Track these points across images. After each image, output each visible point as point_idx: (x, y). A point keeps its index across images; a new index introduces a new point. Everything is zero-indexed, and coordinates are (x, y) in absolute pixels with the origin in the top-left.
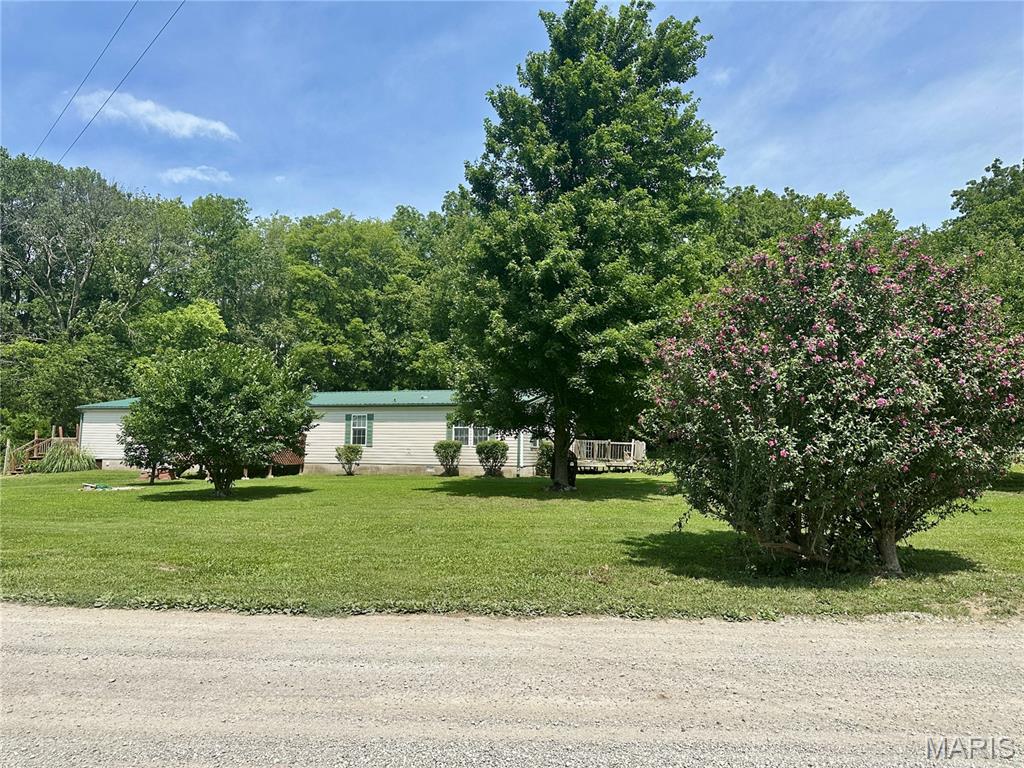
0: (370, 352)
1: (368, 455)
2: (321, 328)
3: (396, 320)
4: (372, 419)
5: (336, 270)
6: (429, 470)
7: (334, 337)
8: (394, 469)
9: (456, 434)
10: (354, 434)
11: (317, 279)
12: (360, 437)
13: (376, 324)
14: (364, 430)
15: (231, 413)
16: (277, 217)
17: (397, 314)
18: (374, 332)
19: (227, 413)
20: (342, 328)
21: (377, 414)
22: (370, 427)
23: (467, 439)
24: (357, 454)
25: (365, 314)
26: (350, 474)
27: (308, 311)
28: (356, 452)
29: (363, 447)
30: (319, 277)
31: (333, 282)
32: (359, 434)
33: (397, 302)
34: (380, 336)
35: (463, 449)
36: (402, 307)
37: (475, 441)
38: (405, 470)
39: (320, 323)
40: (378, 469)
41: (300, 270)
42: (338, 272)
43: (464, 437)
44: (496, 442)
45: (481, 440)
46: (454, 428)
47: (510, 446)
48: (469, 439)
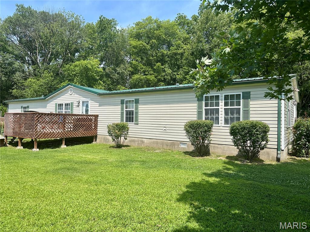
0: (164, 78)
1: (137, 131)
2: (143, 68)
3: (176, 64)
4: (138, 103)
5: (149, 41)
6: (182, 146)
7: (148, 72)
8: (154, 143)
9: (206, 114)
10: (127, 115)
11: (141, 45)
12: (130, 117)
13: (167, 65)
17: (177, 60)
18: (166, 69)
20: (152, 68)
21: (141, 98)
22: (137, 108)
23: (217, 119)
25: (162, 61)
26: (119, 146)
27: (137, 61)
29: (131, 125)
31: (148, 47)
32: (130, 114)
33: (176, 54)
34: (169, 71)
35: (215, 127)
36: (179, 57)
37: (226, 121)
38: (163, 144)
39: (142, 66)
40: (143, 142)
43: (214, 116)
44: (254, 122)
45: (232, 119)
46: (204, 108)
47: (270, 126)
48: (220, 119)
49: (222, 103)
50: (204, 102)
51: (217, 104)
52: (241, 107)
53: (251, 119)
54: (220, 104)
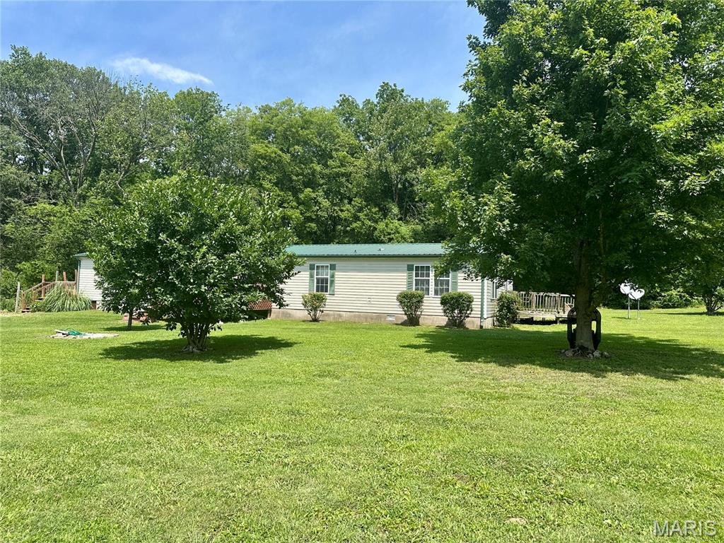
1: (332, 303)
2: (279, 195)
3: (339, 191)
4: (335, 269)
5: (289, 148)
6: (391, 319)
7: (288, 203)
8: (355, 316)
9: (416, 285)
11: (273, 155)
12: (323, 285)
13: (321, 193)
14: (327, 279)
15: (204, 256)
16: (241, 107)
18: (320, 199)
19: (198, 255)
20: (295, 195)
21: (338, 264)
22: (333, 276)
23: (428, 289)
24: (322, 301)
25: (313, 185)
26: (315, 320)
28: (321, 300)
29: (327, 295)
30: (275, 153)
31: (287, 158)
32: (322, 283)
33: (339, 175)
34: (326, 203)
35: (425, 299)
36: (344, 179)
37: (436, 293)
38: (367, 317)
40: (340, 316)
41: (259, 148)
42: (291, 149)
43: (425, 287)
44: (461, 293)
45: (442, 291)
46: (414, 278)
47: (474, 297)
48: (430, 290)
49: (432, 274)
50: (414, 272)
51: (428, 275)
52: (450, 279)
53: (459, 291)
54: (431, 275)
